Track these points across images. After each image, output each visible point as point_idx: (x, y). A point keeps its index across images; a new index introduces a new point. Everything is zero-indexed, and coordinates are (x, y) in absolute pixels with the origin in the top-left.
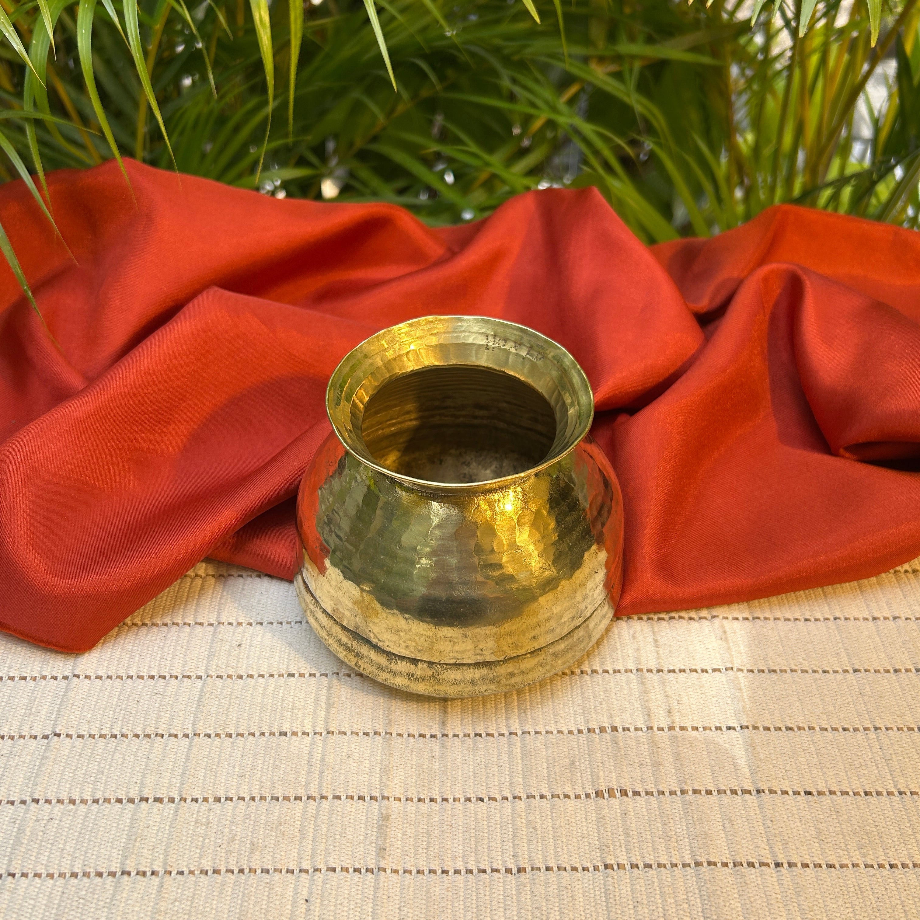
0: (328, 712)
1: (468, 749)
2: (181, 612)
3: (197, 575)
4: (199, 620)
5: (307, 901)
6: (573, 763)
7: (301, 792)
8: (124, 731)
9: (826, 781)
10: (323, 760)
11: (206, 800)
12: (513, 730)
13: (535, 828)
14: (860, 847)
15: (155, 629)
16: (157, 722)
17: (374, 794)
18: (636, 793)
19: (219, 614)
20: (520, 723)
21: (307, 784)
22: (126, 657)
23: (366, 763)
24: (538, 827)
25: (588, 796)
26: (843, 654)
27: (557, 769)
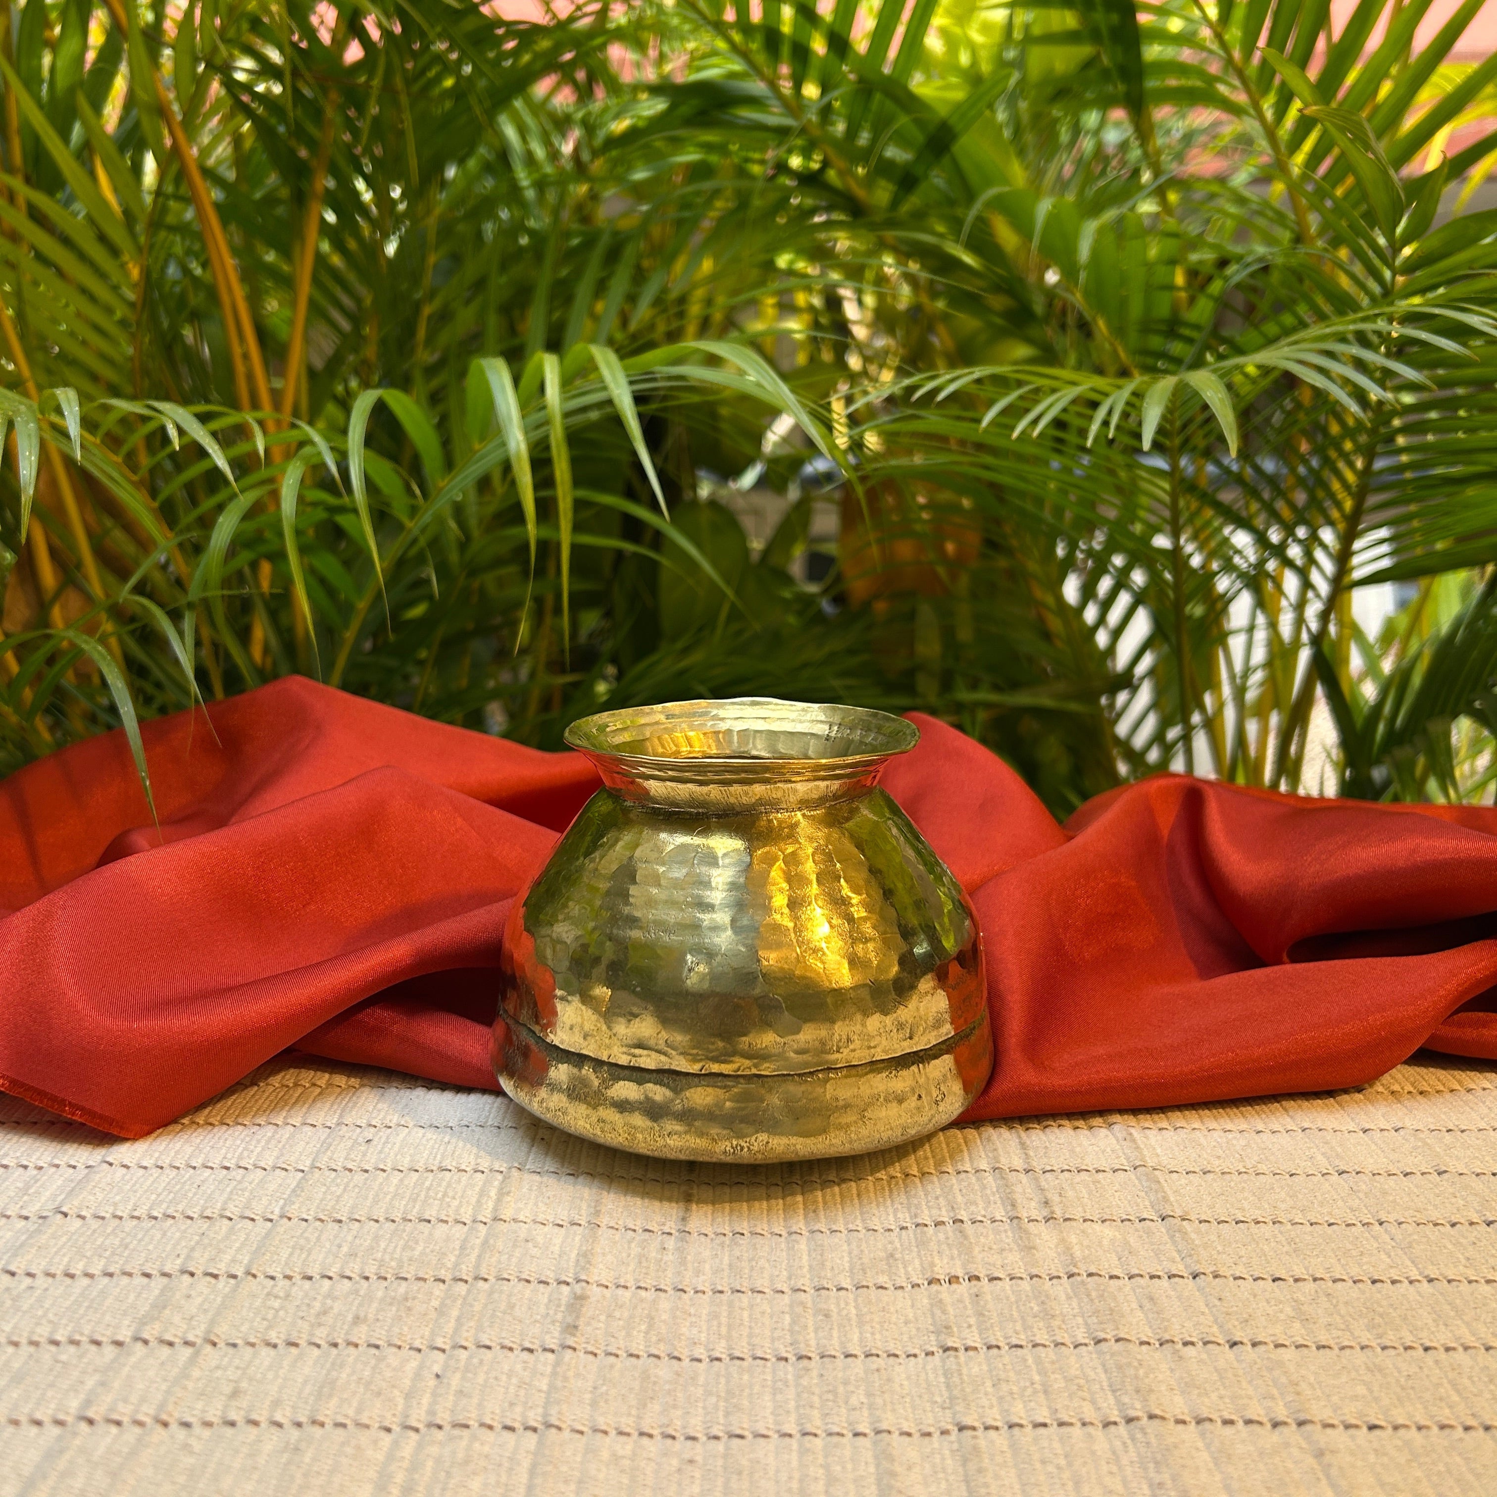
0: (499, 1200)
1: (722, 1245)
2: (284, 1114)
3: (314, 1085)
4: (309, 1121)
5: (438, 1376)
6: (892, 1255)
7: (442, 1274)
8: (170, 1212)
9: (1306, 1268)
10: (485, 1242)
11: (289, 1278)
12: (794, 1229)
13: (827, 1316)
14: (1371, 1327)
15: (240, 1128)
16: (225, 1203)
17: (564, 1278)
18: (992, 1279)
19: (341, 1116)
20: (807, 1223)
21: (457, 1265)
22: (188, 1149)
23: (556, 1249)
24: (835, 1316)
25: (915, 1286)
26: (1320, 1157)
27: (865, 1260)
